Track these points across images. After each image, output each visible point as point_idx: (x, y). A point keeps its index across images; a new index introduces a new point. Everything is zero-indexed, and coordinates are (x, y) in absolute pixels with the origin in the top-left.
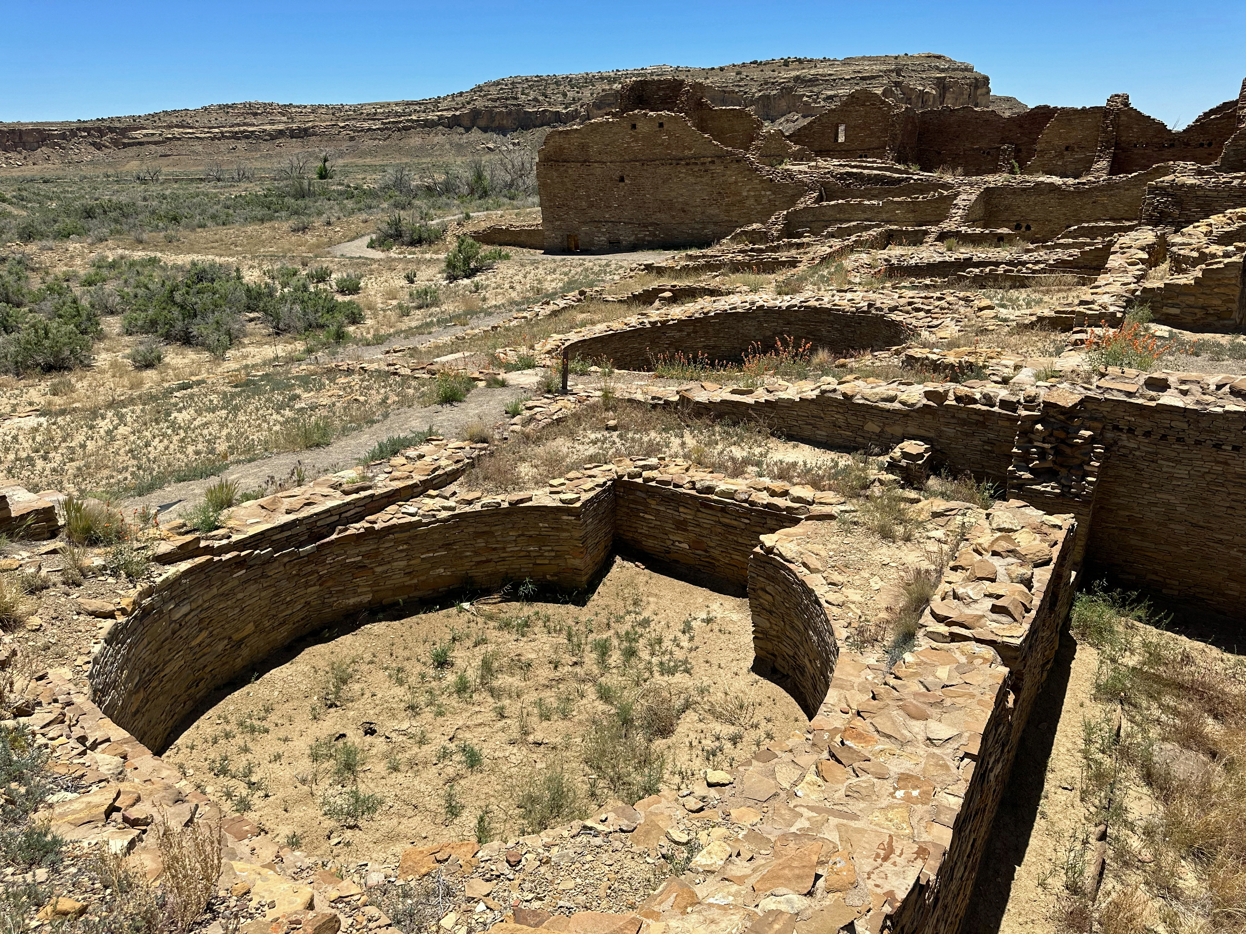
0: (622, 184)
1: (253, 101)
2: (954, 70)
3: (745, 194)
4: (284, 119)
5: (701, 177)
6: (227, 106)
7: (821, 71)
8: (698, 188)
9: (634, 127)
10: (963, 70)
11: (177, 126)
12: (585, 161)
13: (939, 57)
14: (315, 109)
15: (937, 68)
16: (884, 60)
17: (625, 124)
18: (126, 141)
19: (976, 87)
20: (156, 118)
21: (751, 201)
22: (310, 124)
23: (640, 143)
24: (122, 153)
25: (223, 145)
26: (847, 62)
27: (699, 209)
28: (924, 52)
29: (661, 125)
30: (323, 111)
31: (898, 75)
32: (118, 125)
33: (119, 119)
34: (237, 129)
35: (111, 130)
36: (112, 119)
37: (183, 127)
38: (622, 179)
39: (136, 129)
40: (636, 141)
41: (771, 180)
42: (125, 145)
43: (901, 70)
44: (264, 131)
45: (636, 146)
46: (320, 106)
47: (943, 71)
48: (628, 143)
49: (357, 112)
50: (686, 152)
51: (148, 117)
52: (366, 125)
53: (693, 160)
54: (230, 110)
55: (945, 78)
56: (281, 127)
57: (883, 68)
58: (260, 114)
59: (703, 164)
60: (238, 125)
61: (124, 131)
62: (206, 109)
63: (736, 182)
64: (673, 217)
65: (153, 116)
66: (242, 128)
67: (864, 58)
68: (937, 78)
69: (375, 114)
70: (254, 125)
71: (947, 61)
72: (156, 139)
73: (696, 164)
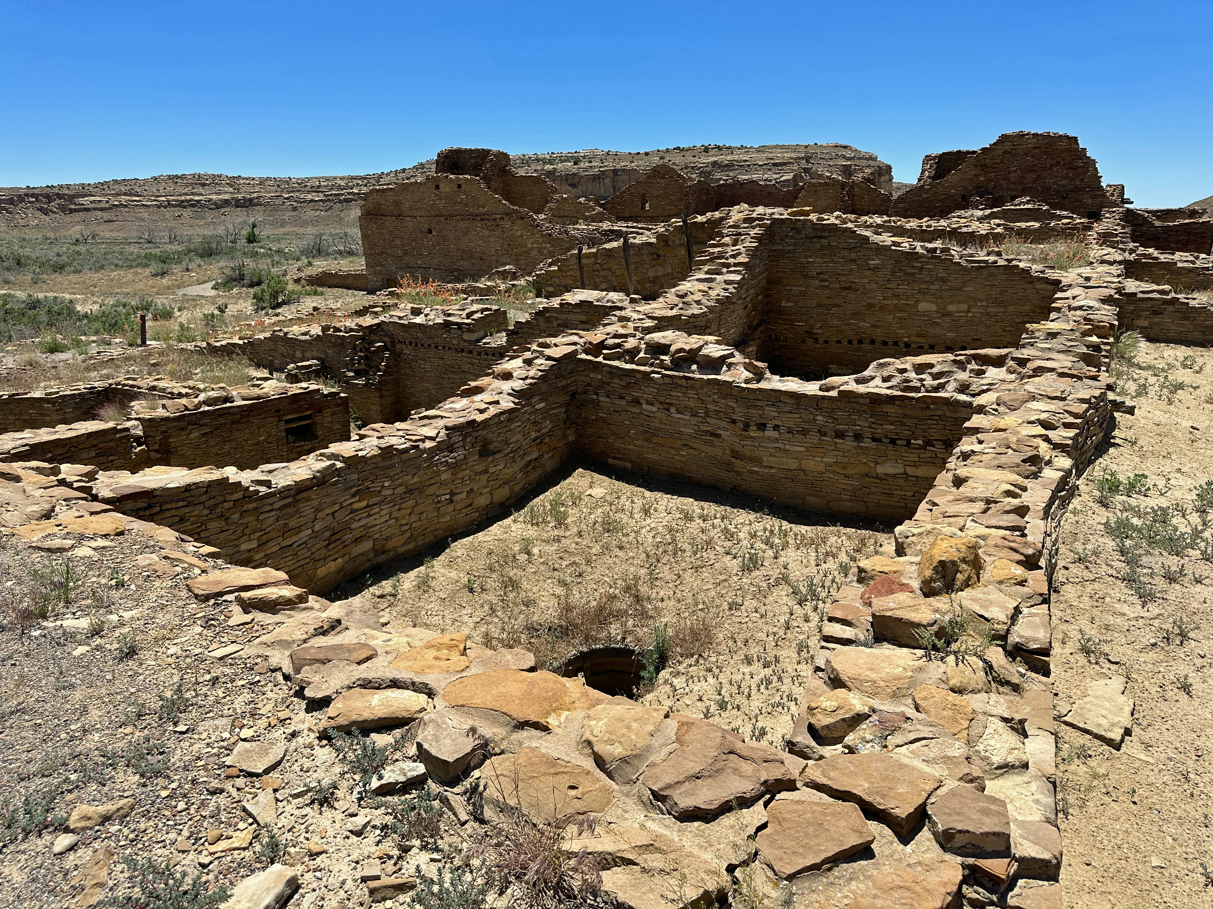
0: (430, 235)
1: (202, 172)
2: (860, 159)
3: (529, 246)
4: (231, 190)
5: (494, 230)
6: (177, 177)
7: (736, 157)
8: (492, 240)
9: (437, 187)
10: (867, 159)
11: (125, 194)
12: (399, 216)
13: (845, 147)
14: (262, 182)
15: (844, 157)
16: (795, 148)
17: (430, 185)
18: (73, 207)
19: (880, 175)
20: (105, 187)
21: (536, 252)
22: (255, 195)
23: (443, 201)
24: (68, 218)
25: (168, 213)
26: (761, 149)
27: (494, 258)
28: (833, 142)
29: (459, 186)
30: (271, 183)
31: (808, 162)
32: (67, 192)
33: (68, 186)
34: (183, 198)
35: (59, 196)
36: (61, 186)
37: (131, 195)
38: (430, 232)
39: (83, 196)
40: (440, 199)
41: (550, 235)
42: (72, 211)
43: (810, 158)
44: (210, 200)
45: (441, 204)
46: (269, 179)
47: (849, 159)
48: (433, 201)
49: (302, 184)
50: (481, 210)
51: (96, 186)
52: (309, 197)
53: (486, 217)
54: (179, 180)
55: (850, 166)
56: (227, 197)
57: (794, 155)
58: (208, 185)
59: (495, 220)
60: (186, 194)
61: (71, 198)
62: (156, 179)
63: (522, 236)
64: (473, 264)
65: (102, 184)
66: (188, 197)
67: (777, 147)
68: (844, 165)
69: (319, 187)
70: (202, 195)
71: (852, 151)
72: (103, 205)
73: (489, 220)
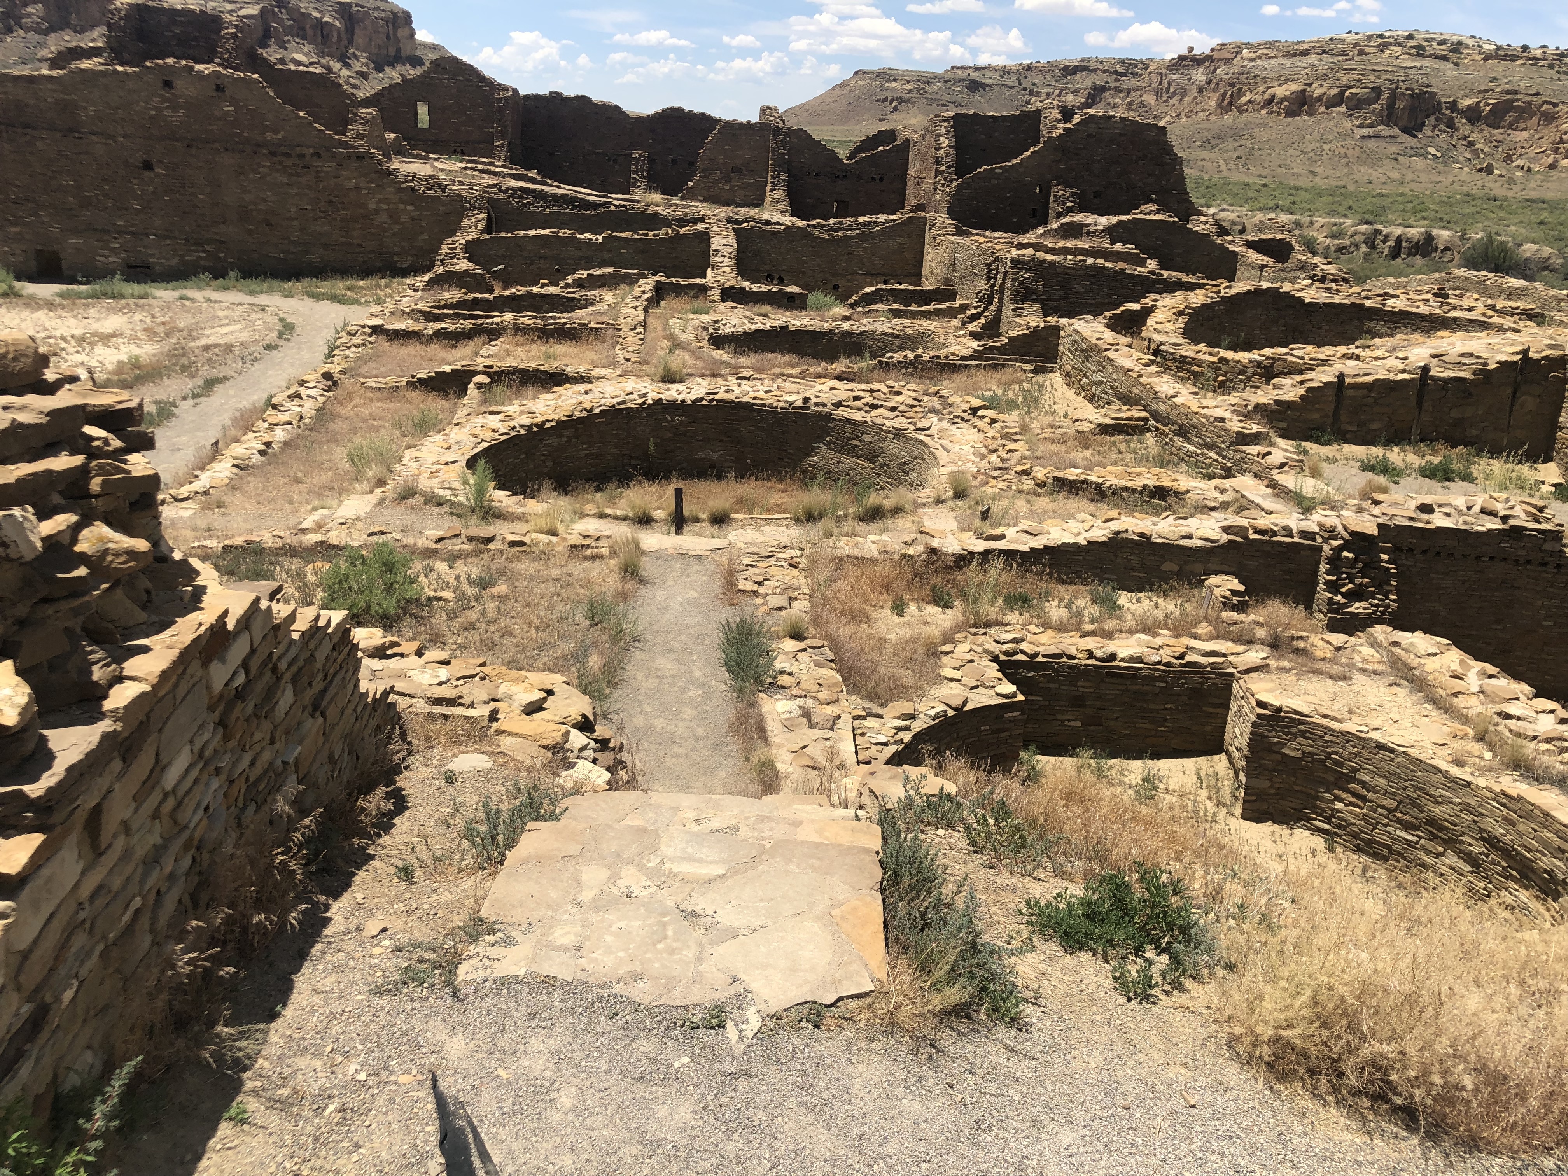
0: (148, 174)
3: (372, 206)
5: (298, 175)
8: (293, 191)
9: (168, 84)
12: (71, 130)
17: (150, 78)
21: (384, 217)
23: (181, 112)
27: (296, 223)
29: (219, 88)
38: (148, 166)
40: (175, 108)
41: (413, 189)
45: (176, 117)
48: (156, 108)
50: (269, 136)
53: (283, 149)
55: (349, 5)
59: (301, 156)
63: (358, 189)
64: (250, 232)
68: (340, 4)
73: (288, 155)
